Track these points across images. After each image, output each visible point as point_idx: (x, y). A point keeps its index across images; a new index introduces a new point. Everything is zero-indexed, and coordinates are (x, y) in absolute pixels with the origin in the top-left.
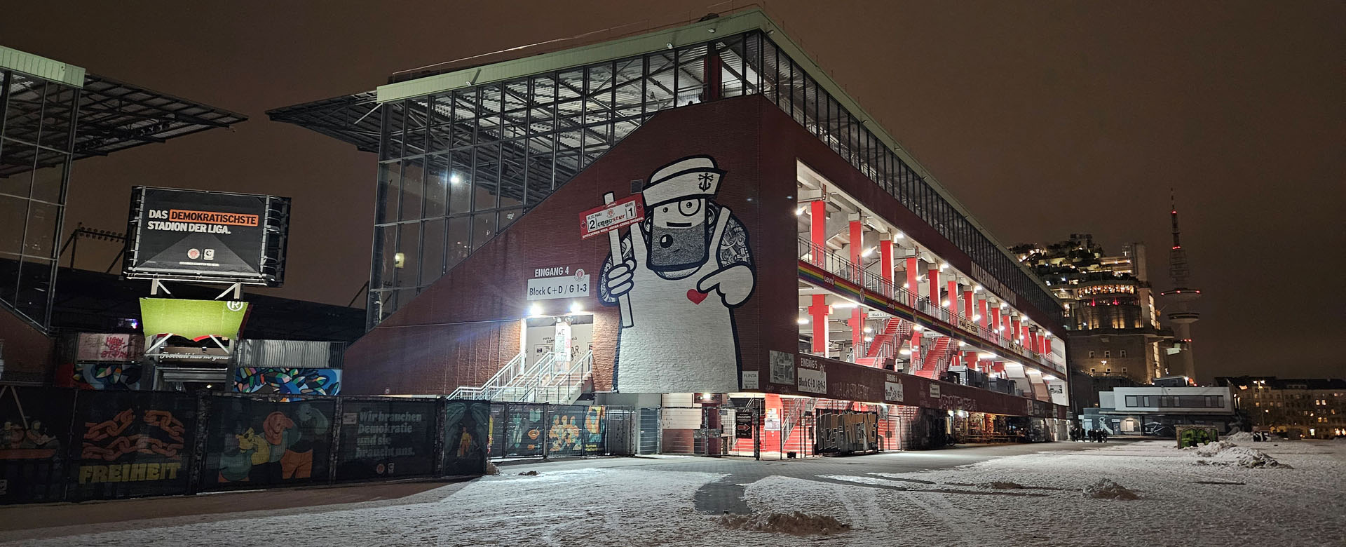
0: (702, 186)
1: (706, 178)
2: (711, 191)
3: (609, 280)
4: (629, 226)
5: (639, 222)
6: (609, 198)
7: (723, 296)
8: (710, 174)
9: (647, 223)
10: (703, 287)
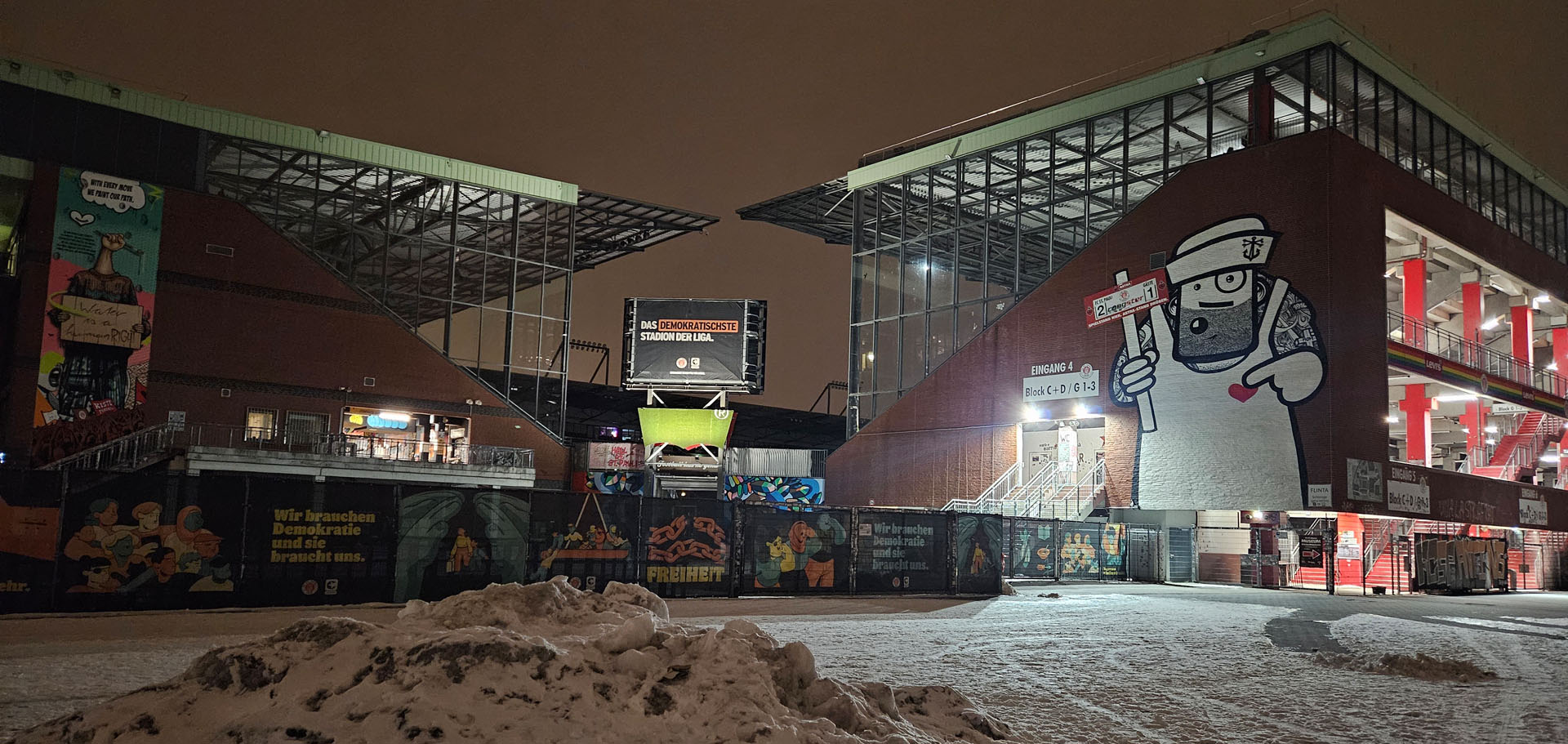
0: (1248, 254)
1: (1253, 243)
2: (1261, 259)
3: (1123, 376)
4: (1149, 310)
5: (1162, 305)
6: (1122, 277)
7: (1279, 391)
8: (1258, 238)
9: (1173, 304)
10: (1251, 380)
